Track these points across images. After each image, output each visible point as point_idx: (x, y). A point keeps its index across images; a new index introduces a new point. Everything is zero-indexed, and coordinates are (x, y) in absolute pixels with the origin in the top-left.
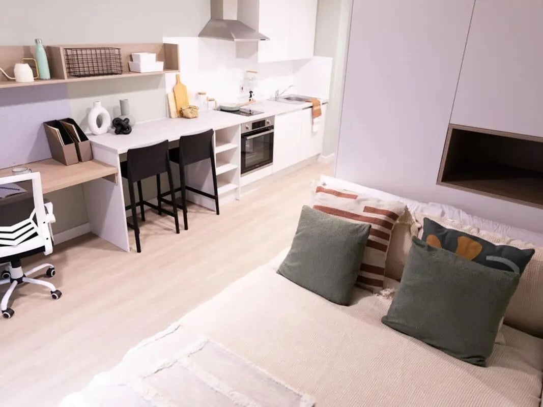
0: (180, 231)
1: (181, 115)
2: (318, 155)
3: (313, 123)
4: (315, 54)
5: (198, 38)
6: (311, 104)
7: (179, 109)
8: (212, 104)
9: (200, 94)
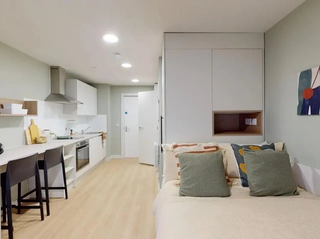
0: (44, 218)
1: (36, 142)
2: (105, 158)
3: (103, 142)
4: (98, 114)
5: (44, 102)
6: (101, 134)
7: (34, 139)
8: (53, 136)
9: (46, 130)
